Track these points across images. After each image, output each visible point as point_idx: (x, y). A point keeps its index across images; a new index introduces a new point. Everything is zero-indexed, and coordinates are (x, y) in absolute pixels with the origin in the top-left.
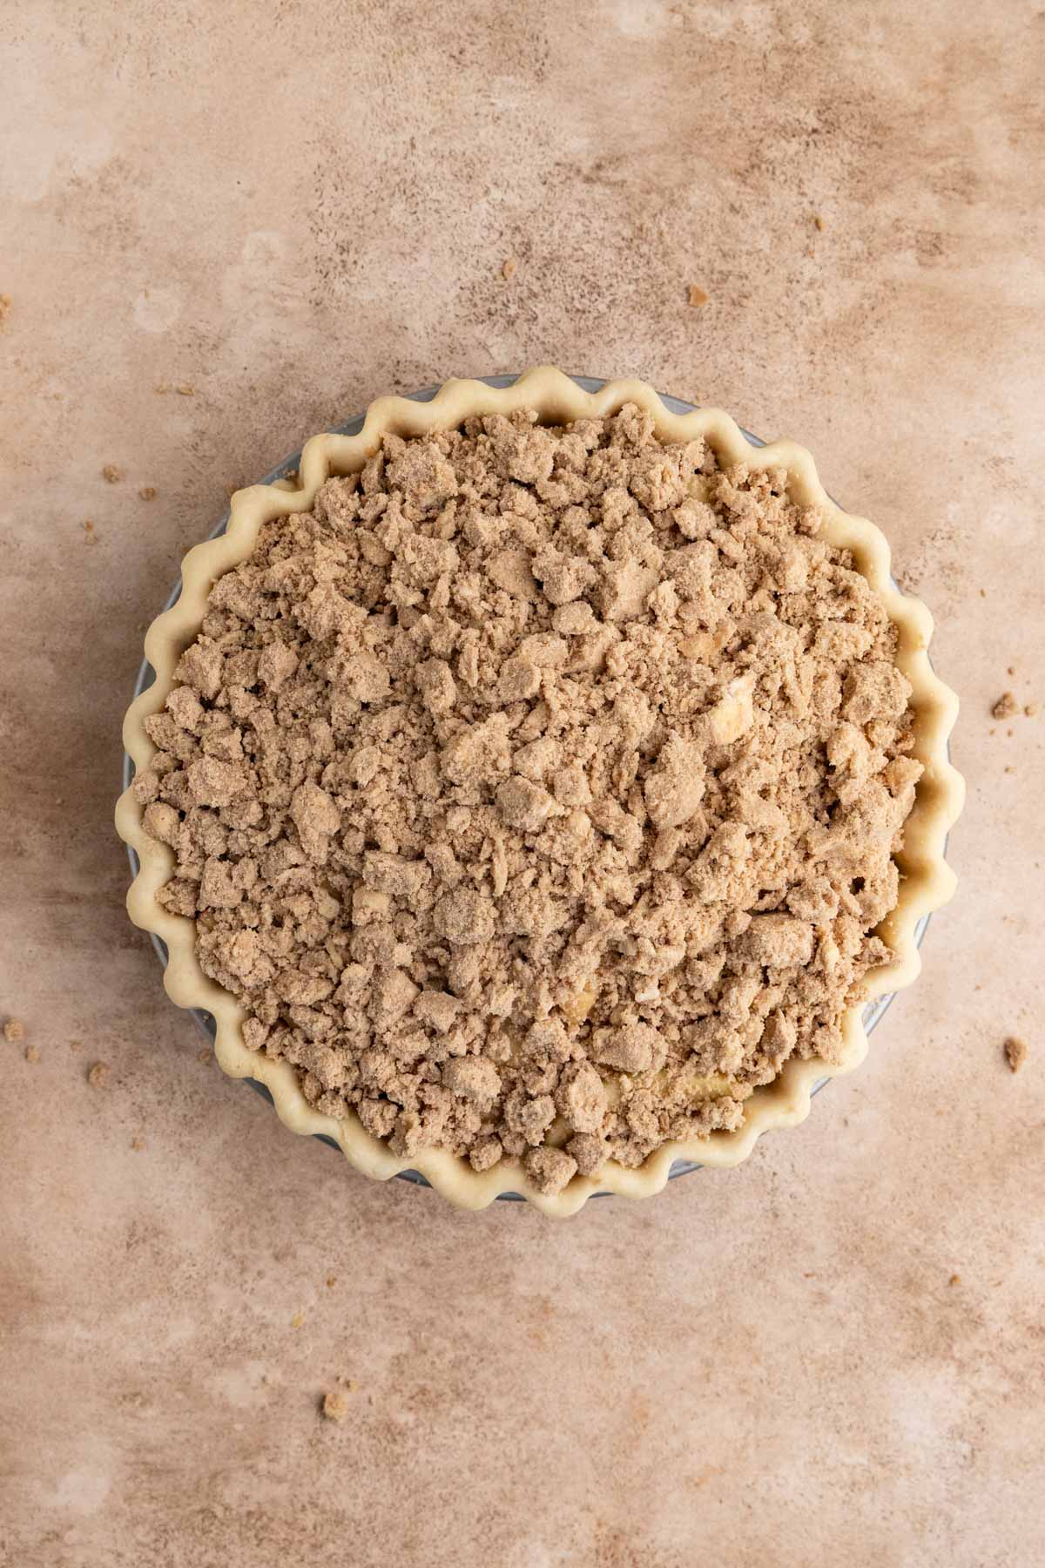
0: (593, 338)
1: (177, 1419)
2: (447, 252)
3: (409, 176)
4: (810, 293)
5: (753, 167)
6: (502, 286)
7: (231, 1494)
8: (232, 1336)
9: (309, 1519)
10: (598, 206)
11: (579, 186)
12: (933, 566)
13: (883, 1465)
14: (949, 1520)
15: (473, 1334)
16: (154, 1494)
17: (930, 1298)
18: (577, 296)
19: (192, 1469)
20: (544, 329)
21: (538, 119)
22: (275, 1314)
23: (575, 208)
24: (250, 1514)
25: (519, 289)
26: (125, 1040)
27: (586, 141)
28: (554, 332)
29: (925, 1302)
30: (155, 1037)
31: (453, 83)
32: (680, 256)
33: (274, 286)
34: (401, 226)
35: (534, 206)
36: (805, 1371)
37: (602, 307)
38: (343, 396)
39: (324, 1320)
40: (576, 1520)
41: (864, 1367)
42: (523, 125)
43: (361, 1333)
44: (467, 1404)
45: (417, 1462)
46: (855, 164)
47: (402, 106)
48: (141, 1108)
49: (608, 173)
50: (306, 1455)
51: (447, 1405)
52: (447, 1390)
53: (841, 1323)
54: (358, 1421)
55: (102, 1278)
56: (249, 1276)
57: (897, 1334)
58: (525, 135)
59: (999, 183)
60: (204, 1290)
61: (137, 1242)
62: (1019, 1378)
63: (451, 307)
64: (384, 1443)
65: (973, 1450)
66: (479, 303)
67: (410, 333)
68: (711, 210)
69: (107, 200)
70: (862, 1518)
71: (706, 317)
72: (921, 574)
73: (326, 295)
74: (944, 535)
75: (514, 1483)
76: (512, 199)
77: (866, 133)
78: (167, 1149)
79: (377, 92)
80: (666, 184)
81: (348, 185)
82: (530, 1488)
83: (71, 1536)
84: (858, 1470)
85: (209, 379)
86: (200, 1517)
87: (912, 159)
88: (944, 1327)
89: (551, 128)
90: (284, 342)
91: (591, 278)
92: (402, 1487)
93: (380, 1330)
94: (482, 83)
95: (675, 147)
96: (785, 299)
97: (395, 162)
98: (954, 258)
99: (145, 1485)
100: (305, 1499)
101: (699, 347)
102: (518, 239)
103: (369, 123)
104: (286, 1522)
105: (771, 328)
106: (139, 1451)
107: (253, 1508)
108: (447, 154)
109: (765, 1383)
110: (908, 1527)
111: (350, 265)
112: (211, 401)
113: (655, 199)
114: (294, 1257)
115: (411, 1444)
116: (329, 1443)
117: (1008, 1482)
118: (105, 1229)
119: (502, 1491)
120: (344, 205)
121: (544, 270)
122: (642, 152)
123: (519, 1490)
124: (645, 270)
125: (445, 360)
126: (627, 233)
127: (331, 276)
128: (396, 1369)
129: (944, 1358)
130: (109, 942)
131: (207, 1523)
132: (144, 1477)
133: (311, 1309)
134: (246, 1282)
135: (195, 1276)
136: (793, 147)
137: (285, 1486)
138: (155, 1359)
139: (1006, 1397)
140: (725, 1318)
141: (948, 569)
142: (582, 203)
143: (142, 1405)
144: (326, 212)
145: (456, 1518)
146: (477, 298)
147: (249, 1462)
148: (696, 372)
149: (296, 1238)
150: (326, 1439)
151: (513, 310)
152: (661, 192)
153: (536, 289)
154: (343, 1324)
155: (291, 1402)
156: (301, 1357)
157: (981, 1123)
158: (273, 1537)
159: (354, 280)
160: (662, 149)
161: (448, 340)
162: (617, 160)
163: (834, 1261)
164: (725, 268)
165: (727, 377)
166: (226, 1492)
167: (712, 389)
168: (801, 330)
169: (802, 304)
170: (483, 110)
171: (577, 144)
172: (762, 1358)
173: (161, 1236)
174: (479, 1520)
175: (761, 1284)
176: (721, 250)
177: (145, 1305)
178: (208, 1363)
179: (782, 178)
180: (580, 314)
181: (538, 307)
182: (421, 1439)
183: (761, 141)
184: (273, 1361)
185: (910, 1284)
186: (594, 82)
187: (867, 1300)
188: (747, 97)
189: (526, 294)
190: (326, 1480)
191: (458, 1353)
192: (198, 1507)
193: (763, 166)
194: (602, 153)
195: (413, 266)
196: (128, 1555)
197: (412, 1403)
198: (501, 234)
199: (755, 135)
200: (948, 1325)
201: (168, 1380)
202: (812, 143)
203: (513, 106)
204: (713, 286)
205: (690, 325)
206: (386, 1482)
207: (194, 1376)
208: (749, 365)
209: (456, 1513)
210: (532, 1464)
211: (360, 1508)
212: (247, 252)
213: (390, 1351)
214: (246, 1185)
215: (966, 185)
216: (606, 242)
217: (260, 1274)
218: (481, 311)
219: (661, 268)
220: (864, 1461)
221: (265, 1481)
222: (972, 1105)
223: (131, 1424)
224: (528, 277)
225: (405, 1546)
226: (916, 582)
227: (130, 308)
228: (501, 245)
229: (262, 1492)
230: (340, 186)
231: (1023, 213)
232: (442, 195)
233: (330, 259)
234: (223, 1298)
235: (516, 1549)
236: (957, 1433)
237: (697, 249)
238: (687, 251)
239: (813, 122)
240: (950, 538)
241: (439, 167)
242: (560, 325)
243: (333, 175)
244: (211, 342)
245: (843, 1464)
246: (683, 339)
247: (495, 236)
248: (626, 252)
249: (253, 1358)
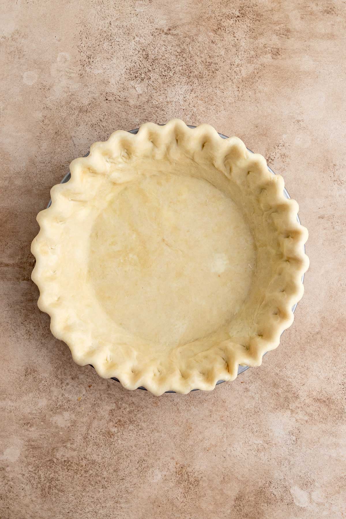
0: (169, 84)
1: (41, 431)
2: (122, 58)
3: (109, 34)
4: (238, 68)
5: (219, 28)
6: (139, 68)
7: (59, 455)
8: (59, 404)
9: (84, 463)
10: (169, 42)
11: (163, 36)
12: (278, 155)
13: (268, 444)
14: (289, 462)
15: (135, 402)
16: (34, 455)
17: (282, 390)
18: (163, 71)
19: (46, 447)
20: (153, 82)
21: (150, 15)
22: (72, 397)
23: (162, 43)
24: (65, 461)
25: (145, 69)
26: (24, 310)
27: (165, 21)
28: (156, 83)
29: (280, 391)
30: (33, 309)
31: (123, 4)
32: (196, 58)
33: (67, 70)
34: (107, 50)
35: (149, 43)
36: (242, 413)
37: (171, 74)
38: (90, 104)
39: (88, 398)
40: (169, 462)
41: (261, 412)
42: (146, 17)
43: (100, 402)
44: (134, 425)
45: (118, 444)
46: (251, 27)
47: (107, 11)
48: (29, 331)
49: (172, 31)
50: (83, 442)
51: (127, 425)
52: (127, 421)
53: (253, 398)
54: (99, 431)
55: (17, 386)
56: (64, 385)
57: (271, 401)
58: (146, 20)
59: (298, 32)
60: (49, 389)
61: (28, 374)
62: (311, 415)
63: (123, 75)
64: (108, 438)
65: (296, 439)
66: (132, 74)
67: (110, 84)
68: (206, 43)
69: (13, 43)
70: (261, 461)
71: (204, 77)
72: (275, 158)
73: (84, 72)
74: (281, 145)
75: (149, 450)
76: (142, 40)
77: (255, 17)
78: (38, 344)
79: (99, 7)
80: (191, 34)
81: (90, 37)
82: (154, 452)
83: (8, 469)
84: (260, 445)
85: (47, 99)
86: (49, 462)
87: (270, 25)
88: (286, 399)
89: (154, 18)
90: (70, 87)
91: (168, 65)
92: (113, 452)
93: (106, 401)
94: (132, 4)
95: (194, 23)
96: (229, 71)
97: (105, 29)
98: (283, 56)
99: (31, 452)
100: (83, 456)
101: (202, 86)
102: (144, 53)
103: (96, 17)
104: (77, 464)
105: (225, 80)
106: (29, 441)
107: (66, 459)
108: (121, 26)
109: (229, 417)
110: (276, 464)
111: (91, 62)
112: (48, 107)
113: (188, 40)
114: (78, 379)
115: (116, 438)
116: (90, 438)
117: (308, 449)
118: (18, 370)
119: (145, 453)
120: (89, 43)
121: (153, 63)
122: (183, 24)
123: (151, 452)
124: (185, 62)
125: (121, 92)
126: (179, 50)
127: (85, 66)
128: (111, 414)
129: (287, 409)
130: (18, 279)
131: (51, 464)
132: (31, 450)
133: (84, 395)
134: (63, 387)
135: (47, 385)
136: (232, 22)
137: (76, 452)
138: (35, 412)
139: (306, 421)
140: (216, 396)
141: (284, 156)
142: (164, 41)
143: (30, 426)
144: (83, 46)
145: (131, 462)
146: (131, 72)
147: (65, 444)
148: (202, 94)
149: (78, 372)
150: (89, 437)
151: (143, 76)
152: (189, 37)
153: (150, 69)
154: (94, 400)
155: (78, 425)
156: (81, 411)
157: (297, 333)
158: (72, 468)
159: (92, 67)
160: (190, 23)
161: (122, 86)
162: (175, 27)
163: (251, 378)
164: (210, 61)
165: (211, 96)
166: (57, 454)
167: (206, 100)
168: (235, 81)
169: (235, 72)
170: (133, 12)
171: (162, 22)
172: (228, 409)
173: (36, 372)
174: (138, 462)
175: (227, 385)
176: (209, 55)
177: (31, 395)
178: (51, 413)
179: (228, 32)
180: (164, 77)
181: (151, 75)
182: (119, 436)
183: (221, 20)
184: (72, 412)
185: (275, 385)
186: (168, 3)
187: (261, 390)
188: (216, 6)
189: (147, 70)
190: (89, 450)
191: (131, 409)
192: (48, 459)
193: (222, 28)
194: (171, 25)
195: (111, 62)
196: (26, 475)
197: (116, 425)
198: (139, 52)
199: (219, 18)
200: (288, 398)
201: (39, 419)
202: (237, 21)
203: (142, 11)
204: (206, 67)
205: (199, 79)
206: (108, 450)
207: (47, 417)
208: (218, 92)
209: (131, 460)
210: (155, 444)
211: (100, 459)
212: (58, 59)
213: (109, 408)
214: (63, 356)
215: (287, 33)
216: (172, 53)
217: (68, 384)
218: (133, 76)
219: (190, 61)
220: (261, 442)
221: (70, 450)
222: (294, 327)
223: (27, 433)
224: (148, 65)
225: (115, 471)
226: (273, 160)
227: (22, 77)
228: (139, 55)
229: (69, 454)
230: (87, 38)
231: (305, 41)
232: (120, 40)
233: (85, 61)
234: (56, 391)
235: (150, 472)
236: (291, 433)
237: (201, 55)
238: (198, 56)
239: (238, 14)
240: (283, 146)
241: (119, 31)
242: (158, 80)
243: (85, 34)
244: (47, 87)
245: (255, 443)
246: (197, 84)
247: (137, 52)
248: (179, 57)
249: (65, 411)
